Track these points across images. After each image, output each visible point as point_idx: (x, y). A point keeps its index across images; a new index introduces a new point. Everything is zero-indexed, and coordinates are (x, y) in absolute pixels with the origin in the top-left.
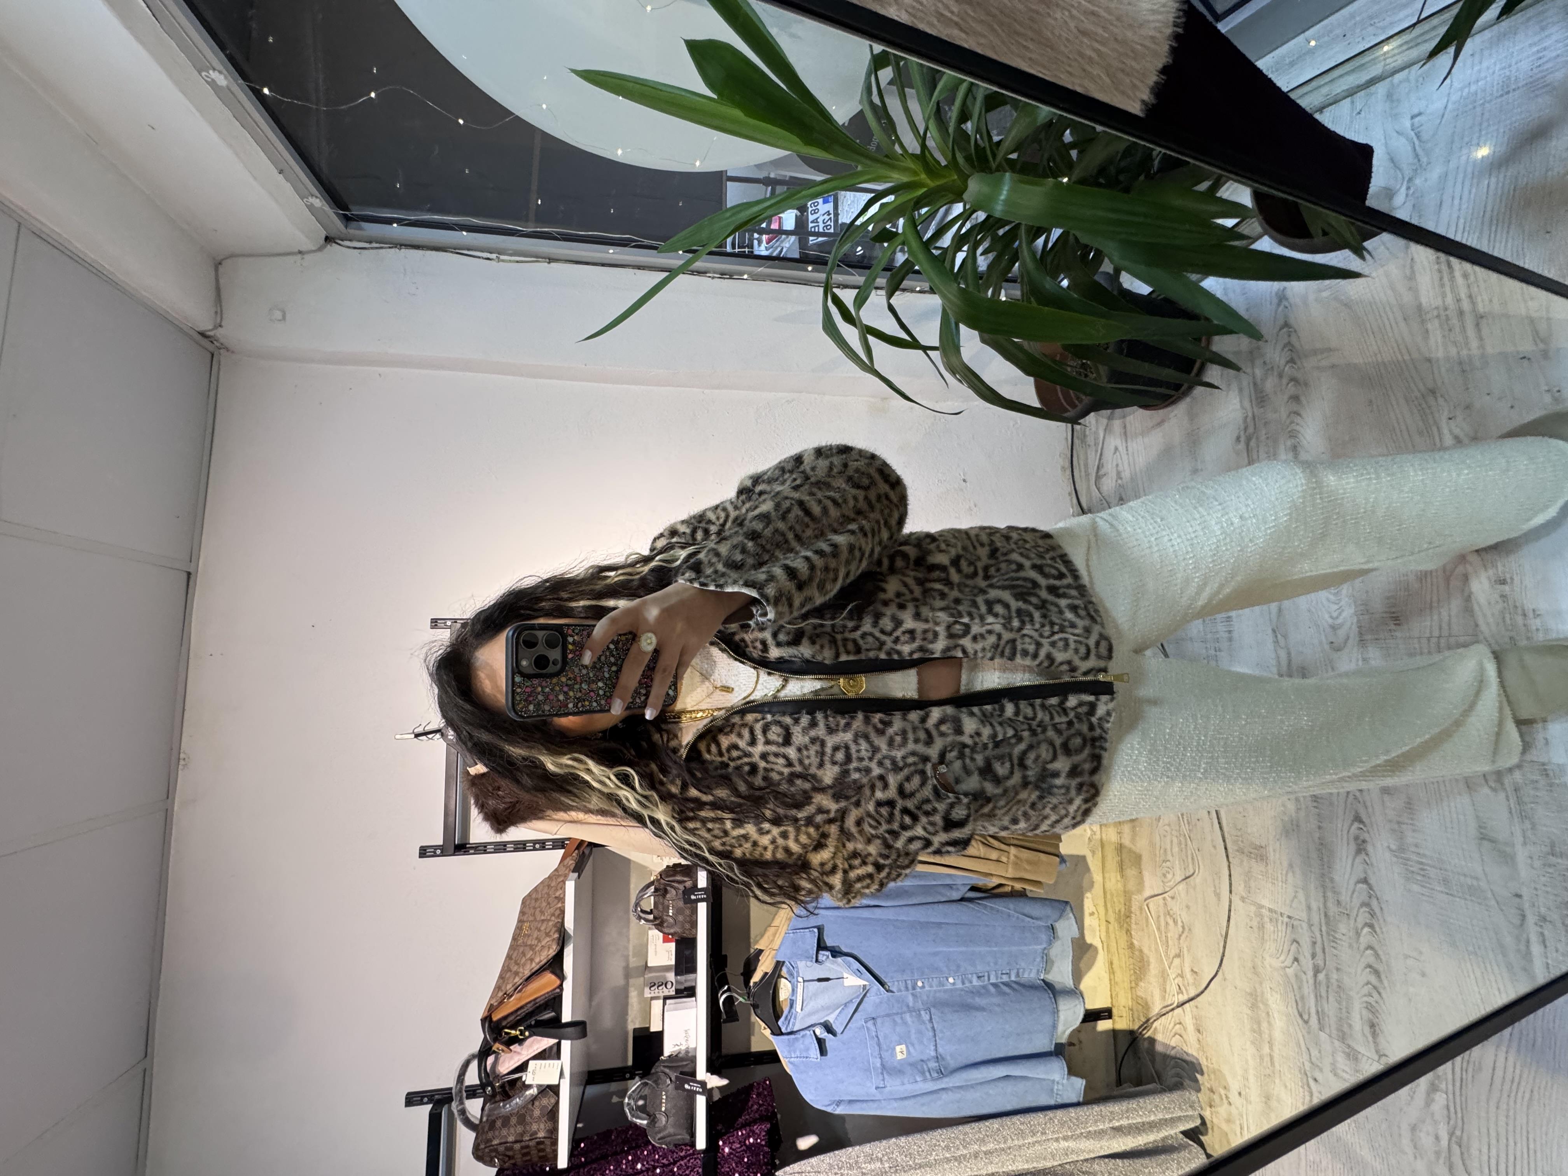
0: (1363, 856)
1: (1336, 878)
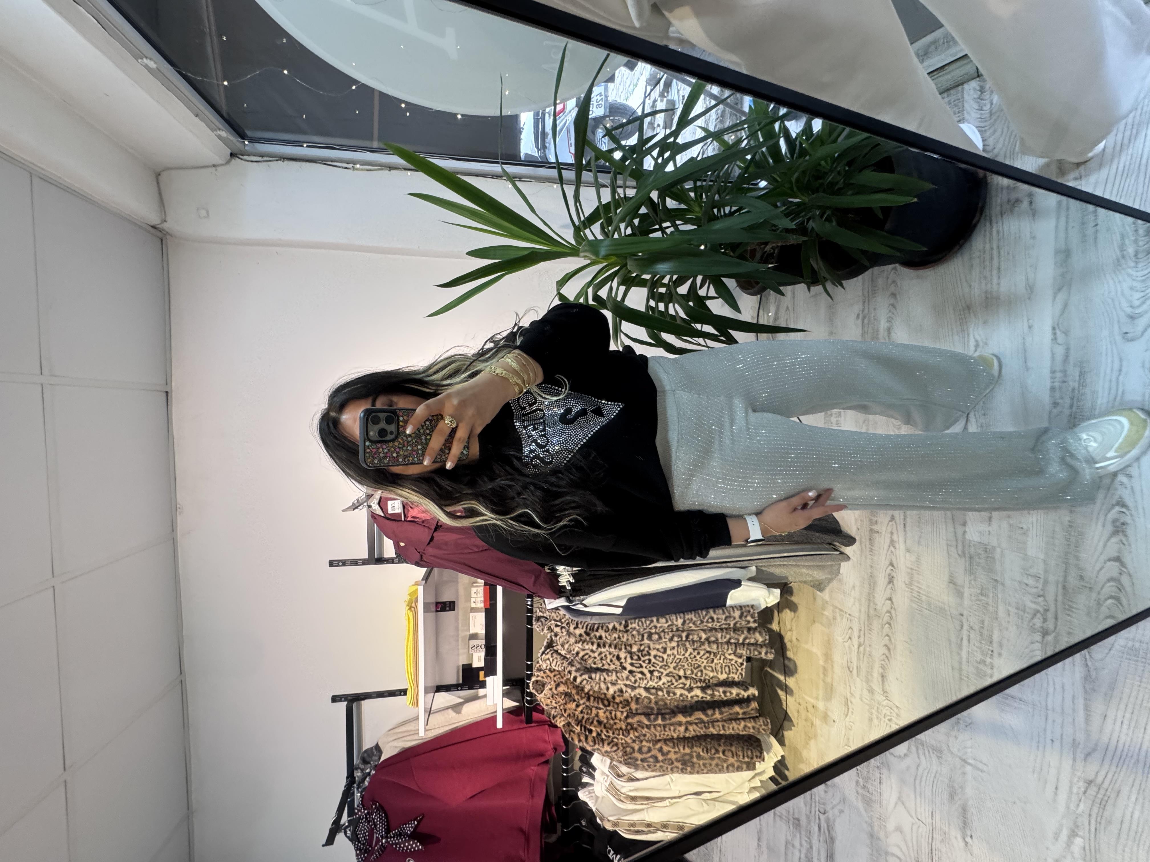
0: (891, 585)
1: (876, 595)
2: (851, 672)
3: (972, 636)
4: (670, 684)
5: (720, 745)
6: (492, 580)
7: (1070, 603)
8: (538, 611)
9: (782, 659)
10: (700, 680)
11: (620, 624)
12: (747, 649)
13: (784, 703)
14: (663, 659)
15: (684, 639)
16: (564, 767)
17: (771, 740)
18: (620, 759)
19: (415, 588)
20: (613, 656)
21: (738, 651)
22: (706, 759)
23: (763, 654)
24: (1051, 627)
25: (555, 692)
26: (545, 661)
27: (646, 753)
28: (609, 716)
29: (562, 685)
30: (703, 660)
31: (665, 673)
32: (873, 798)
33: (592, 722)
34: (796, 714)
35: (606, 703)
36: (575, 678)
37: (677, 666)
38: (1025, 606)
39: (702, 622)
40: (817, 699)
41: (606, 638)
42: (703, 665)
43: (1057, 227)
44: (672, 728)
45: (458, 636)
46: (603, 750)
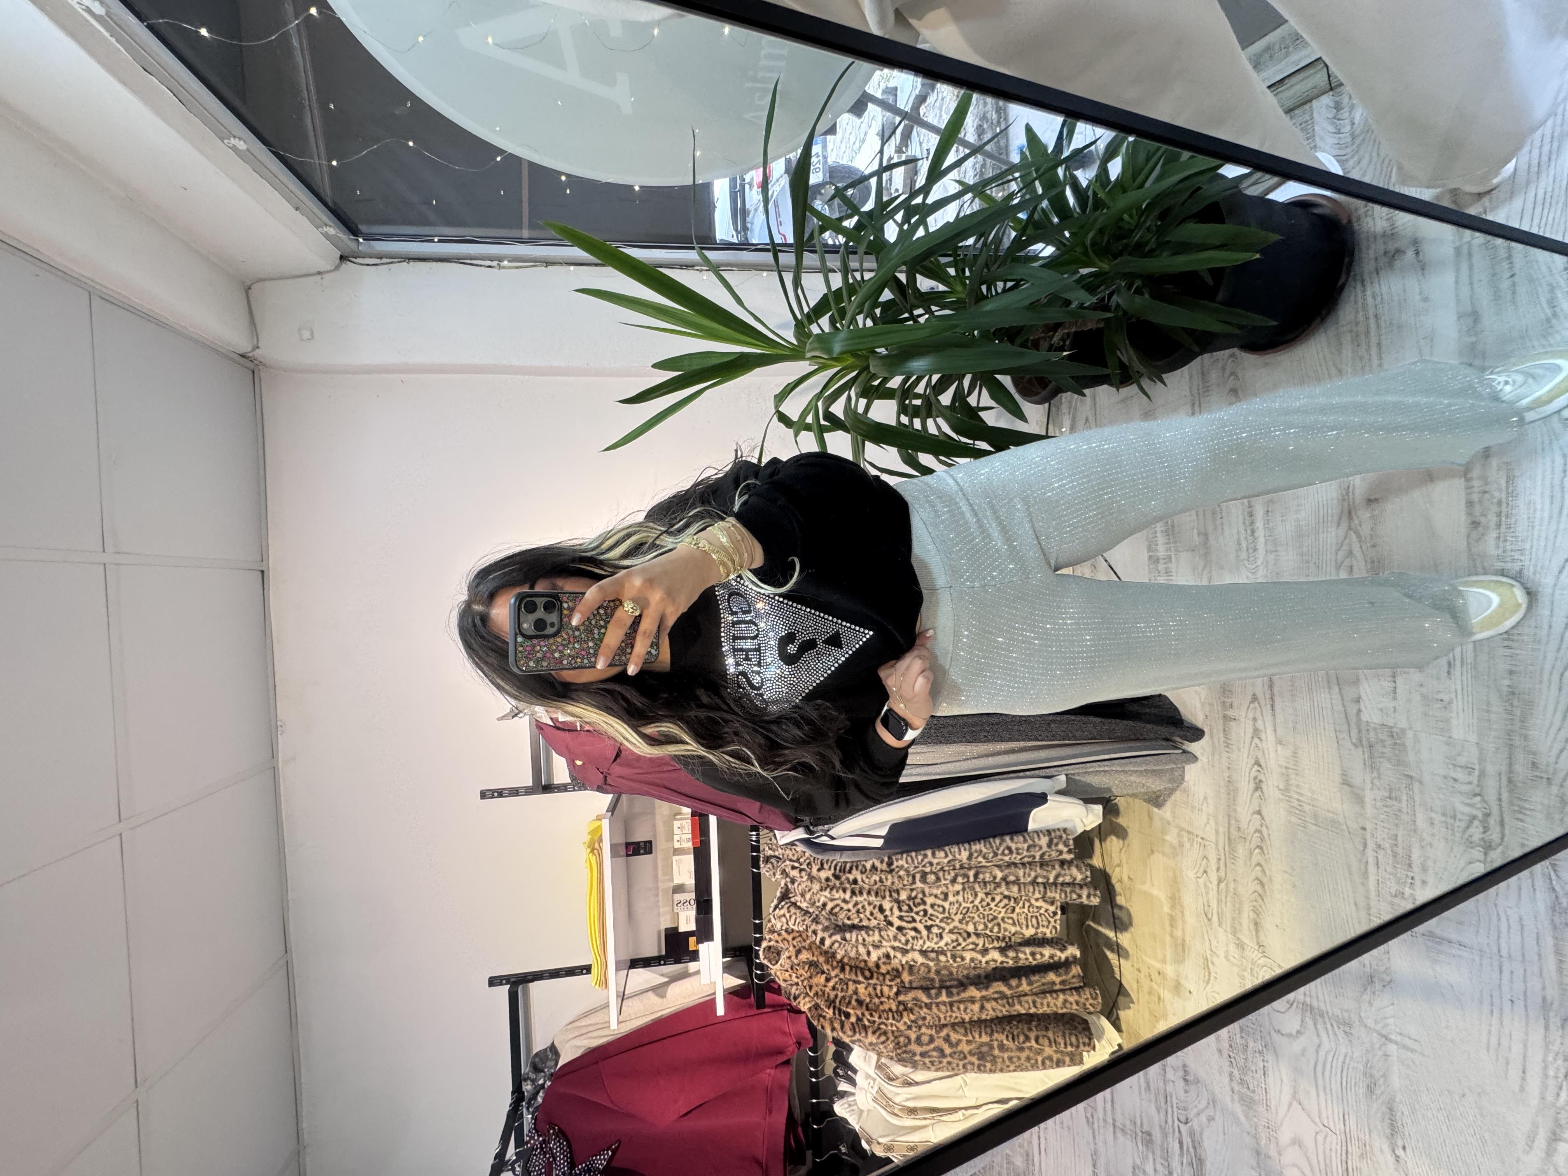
0: (1259, 792)
2: (1210, 920)
3: (1380, 857)
4: (955, 944)
5: (1030, 1029)
6: (702, 807)
7: (1521, 803)
8: (767, 848)
9: (1110, 908)
10: (998, 938)
11: (882, 862)
12: (1061, 890)
13: (1116, 970)
14: (943, 907)
15: (972, 879)
16: (812, 1069)
17: (1101, 1022)
18: (891, 1054)
19: (598, 823)
20: (874, 908)
21: (1049, 894)
22: (1012, 1051)
23: (1084, 897)
24: (1495, 836)
25: (796, 961)
26: (780, 917)
27: (927, 1044)
28: (873, 993)
29: (804, 952)
30: (1000, 909)
31: (947, 928)
32: (1256, 1098)
33: (850, 1003)
34: (1135, 986)
35: (867, 973)
36: (822, 941)
37: (964, 918)
38: (1454, 810)
39: (996, 854)
40: (1164, 961)
41: (863, 881)
42: (1000, 916)
43: (1457, 282)
44: (962, 1007)
45: (657, 888)
46: (867, 1041)
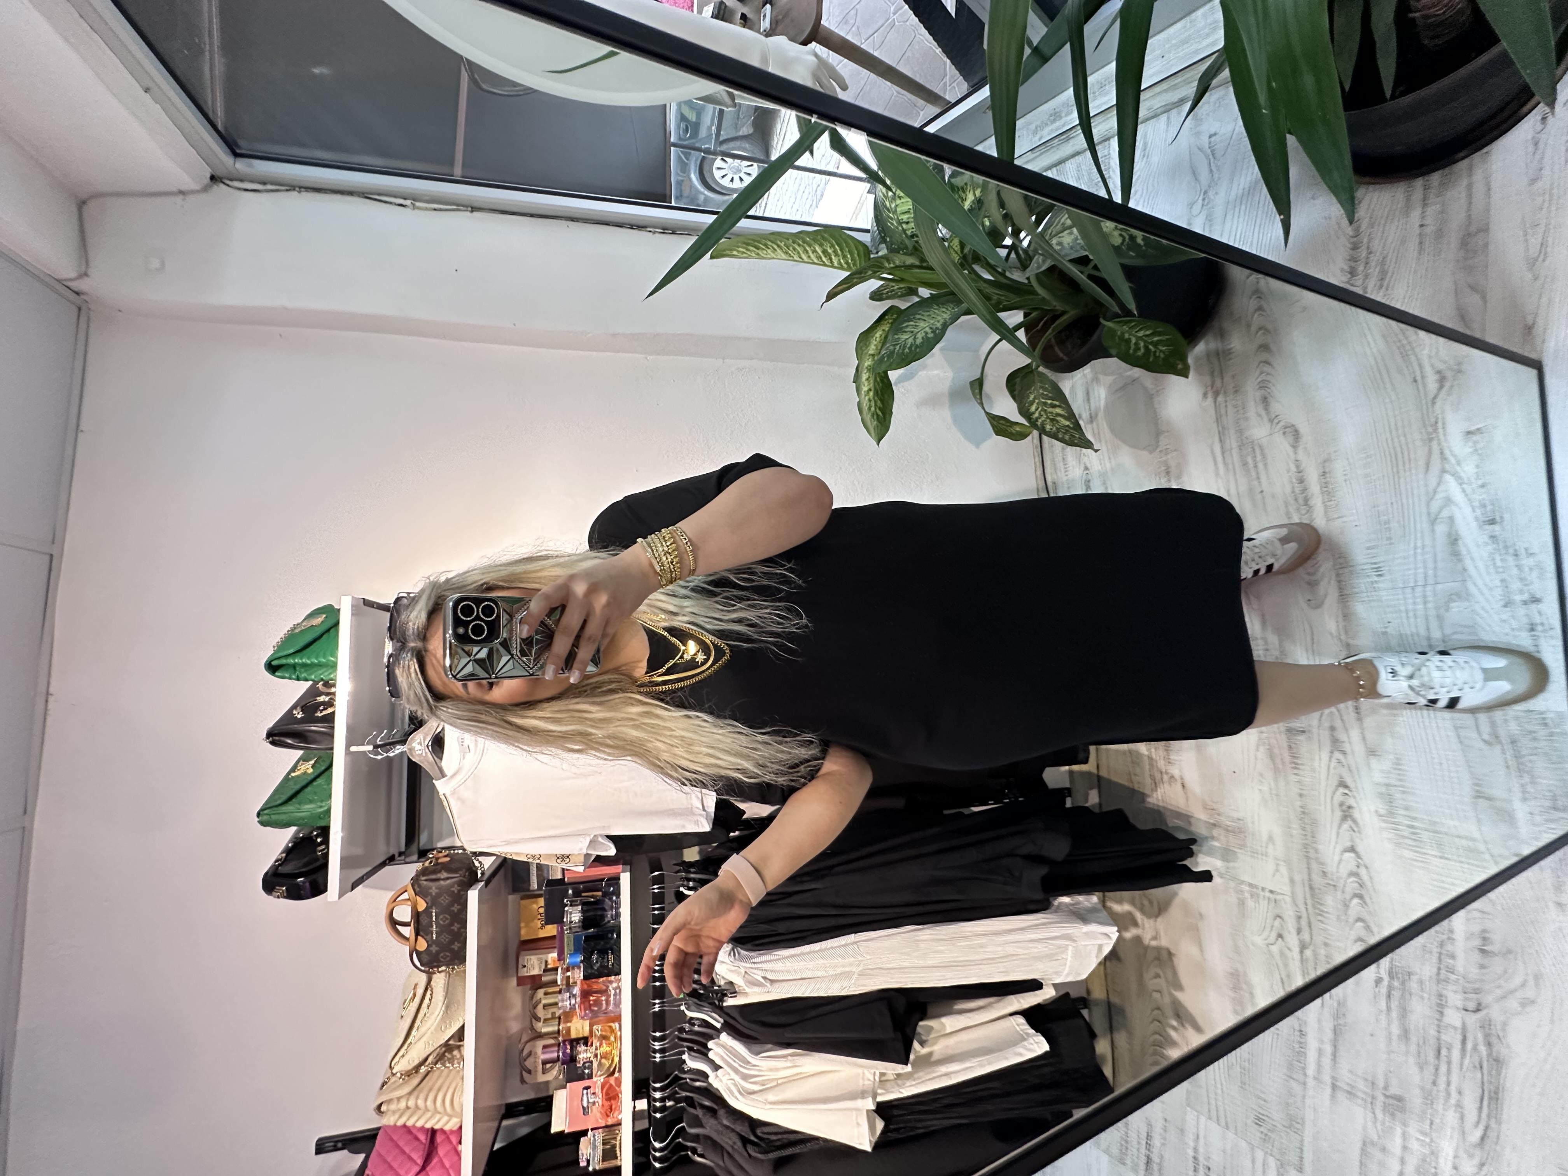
0: (1350, 822)
1: (1320, 847)
